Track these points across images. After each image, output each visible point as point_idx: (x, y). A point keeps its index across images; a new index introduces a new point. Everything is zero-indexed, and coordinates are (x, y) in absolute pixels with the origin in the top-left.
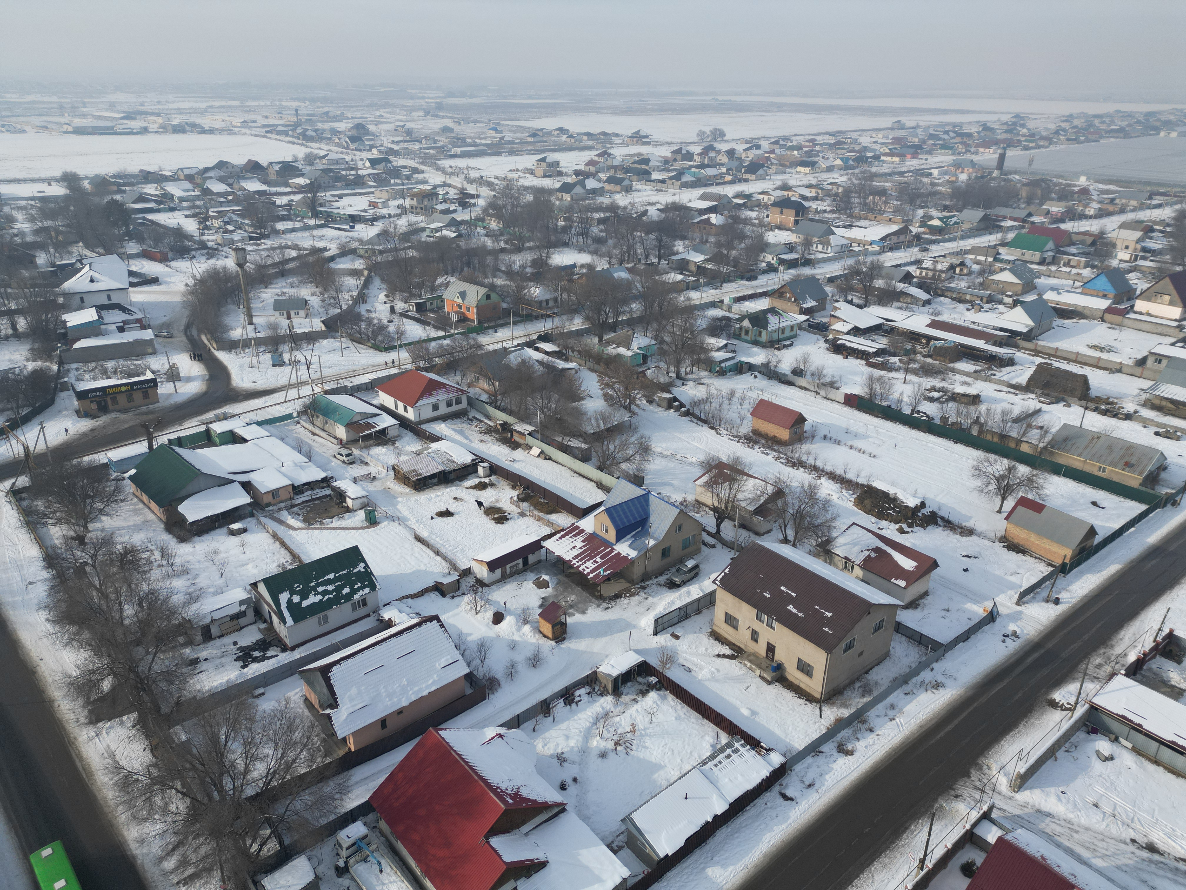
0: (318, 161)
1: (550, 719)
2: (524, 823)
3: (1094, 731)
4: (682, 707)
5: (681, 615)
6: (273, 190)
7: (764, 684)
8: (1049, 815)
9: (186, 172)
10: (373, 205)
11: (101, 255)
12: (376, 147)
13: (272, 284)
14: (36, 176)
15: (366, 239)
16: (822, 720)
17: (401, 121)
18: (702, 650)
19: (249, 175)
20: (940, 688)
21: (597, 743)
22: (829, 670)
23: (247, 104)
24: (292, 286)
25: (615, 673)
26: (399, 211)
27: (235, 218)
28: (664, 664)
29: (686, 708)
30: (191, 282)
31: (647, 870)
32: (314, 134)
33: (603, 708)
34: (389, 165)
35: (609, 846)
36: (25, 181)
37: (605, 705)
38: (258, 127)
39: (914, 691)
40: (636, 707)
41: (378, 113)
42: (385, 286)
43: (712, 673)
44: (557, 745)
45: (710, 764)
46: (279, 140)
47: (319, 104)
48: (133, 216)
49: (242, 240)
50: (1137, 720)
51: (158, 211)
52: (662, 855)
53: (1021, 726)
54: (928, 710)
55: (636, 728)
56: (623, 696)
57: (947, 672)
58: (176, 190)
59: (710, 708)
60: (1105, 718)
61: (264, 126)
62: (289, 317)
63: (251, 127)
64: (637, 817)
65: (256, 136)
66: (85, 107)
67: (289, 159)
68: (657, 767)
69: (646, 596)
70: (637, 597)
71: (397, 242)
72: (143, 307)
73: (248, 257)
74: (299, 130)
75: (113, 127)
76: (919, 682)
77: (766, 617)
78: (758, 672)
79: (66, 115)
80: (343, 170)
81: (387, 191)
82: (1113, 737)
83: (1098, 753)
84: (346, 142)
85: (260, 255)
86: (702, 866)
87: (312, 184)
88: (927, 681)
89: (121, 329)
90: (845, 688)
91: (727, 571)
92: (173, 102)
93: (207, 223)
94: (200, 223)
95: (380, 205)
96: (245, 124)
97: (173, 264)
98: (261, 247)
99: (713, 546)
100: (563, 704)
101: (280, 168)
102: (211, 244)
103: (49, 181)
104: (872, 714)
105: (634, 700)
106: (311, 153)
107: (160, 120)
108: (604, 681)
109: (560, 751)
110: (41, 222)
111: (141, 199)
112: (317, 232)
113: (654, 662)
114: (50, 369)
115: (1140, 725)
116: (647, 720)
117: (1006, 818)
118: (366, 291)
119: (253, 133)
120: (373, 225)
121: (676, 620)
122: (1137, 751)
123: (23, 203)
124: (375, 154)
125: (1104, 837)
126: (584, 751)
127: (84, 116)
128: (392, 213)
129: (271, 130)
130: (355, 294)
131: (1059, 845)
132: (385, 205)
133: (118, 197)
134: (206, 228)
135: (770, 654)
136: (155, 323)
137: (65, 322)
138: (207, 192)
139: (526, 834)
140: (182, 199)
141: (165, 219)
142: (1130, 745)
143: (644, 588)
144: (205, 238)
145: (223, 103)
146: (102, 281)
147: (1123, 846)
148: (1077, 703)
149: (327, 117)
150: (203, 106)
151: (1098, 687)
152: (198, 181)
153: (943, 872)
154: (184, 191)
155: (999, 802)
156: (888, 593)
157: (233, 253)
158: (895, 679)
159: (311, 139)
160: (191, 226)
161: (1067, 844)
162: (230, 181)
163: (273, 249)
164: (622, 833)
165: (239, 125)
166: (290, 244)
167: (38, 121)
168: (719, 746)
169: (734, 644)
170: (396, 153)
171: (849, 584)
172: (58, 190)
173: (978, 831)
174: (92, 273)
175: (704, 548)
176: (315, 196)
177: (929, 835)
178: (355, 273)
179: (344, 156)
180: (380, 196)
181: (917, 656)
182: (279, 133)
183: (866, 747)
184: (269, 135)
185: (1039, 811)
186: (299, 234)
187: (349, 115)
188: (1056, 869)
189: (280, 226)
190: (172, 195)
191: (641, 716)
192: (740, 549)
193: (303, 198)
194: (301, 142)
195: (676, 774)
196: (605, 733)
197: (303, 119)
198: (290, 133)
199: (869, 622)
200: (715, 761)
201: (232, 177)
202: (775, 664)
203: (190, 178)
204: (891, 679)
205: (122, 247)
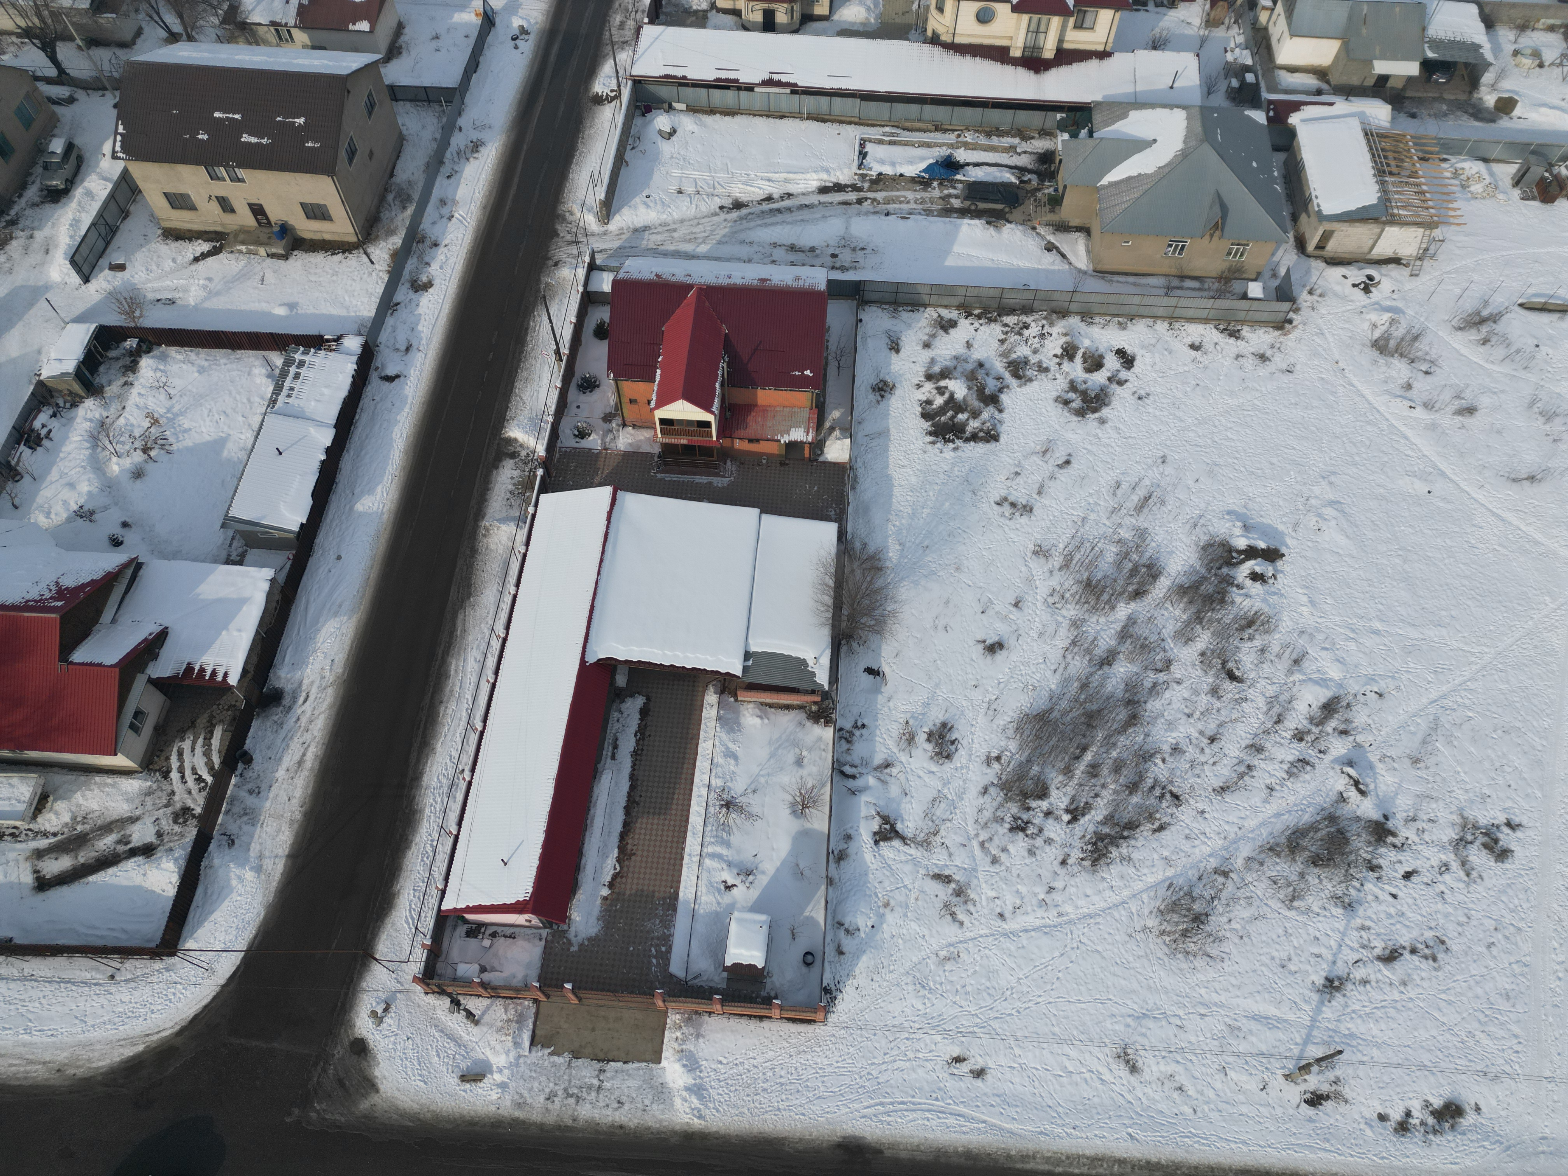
1: (27, 479)
2: (99, 613)
3: (647, 110)
4: (198, 354)
5: (103, 233)
7: (281, 263)
8: (646, 228)
16: (377, 266)
18: (168, 264)
20: (480, 149)
21: (116, 467)
22: (347, 199)
25: (70, 366)
28: (130, 313)
29: (204, 352)
31: (290, 554)
33: (91, 420)
35: (229, 561)
37: (90, 415)
39: (456, 168)
40: (135, 391)
43: (205, 287)
44: (65, 502)
45: (282, 398)
50: (679, 72)
52: (296, 528)
53: (579, 145)
54: (481, 183)
55: (156, 415)
56: (107, 389)
57: (478, 123)
59: (234, 333)
60: (652, 88)
64: (236, 512)
68: (220, 443)
69: (27, 233)
70: (14, 243)
76: (455, 155)
77: (222, 169)
78: (262, 251)
82: (666, 106)
83: (660, 132)
86: (348, 507)
88: (462, 148)
90: (378, 212)
91: (121, 129)
99: (71, 100)
100: (28, 451)
104: (425, 225)
105: (126, 383)
108: (63, 387)
109: (75, 507)
113: (114, 319)
115: (684, 78)
116: (162, 397)
117: (610, 257)
121: (101, 244)
122: (693, 109)
125: (697, 220)
126: (109, 486)
131: (665, 254)
135: (262, 219)
139: (114, 621)
142: (683, 106)
143: (13, 223)
147: (715, 218)
148: (619, 86)
151: (631, 53)
153: (581, 350)
155: (598, 245)
156: (356, 50)
158: (428, 165)
161: (671, 248)
164: (233, 539)
168: (277, 372)
169: (206, 232)
171: (300, 61)
173: (592, 288)
175: (59, 110)
177: (551, 322)
181: (435, 121)
183: (441, 268)
185: (636, 230)
188: (673, 279)
191: (150, 398)
192: (116, 84)
195: (249, 436)
196: (119, 447)
199: (355, 105)
200: (285, 391)
202: (276, 229)
204: (423, 168)
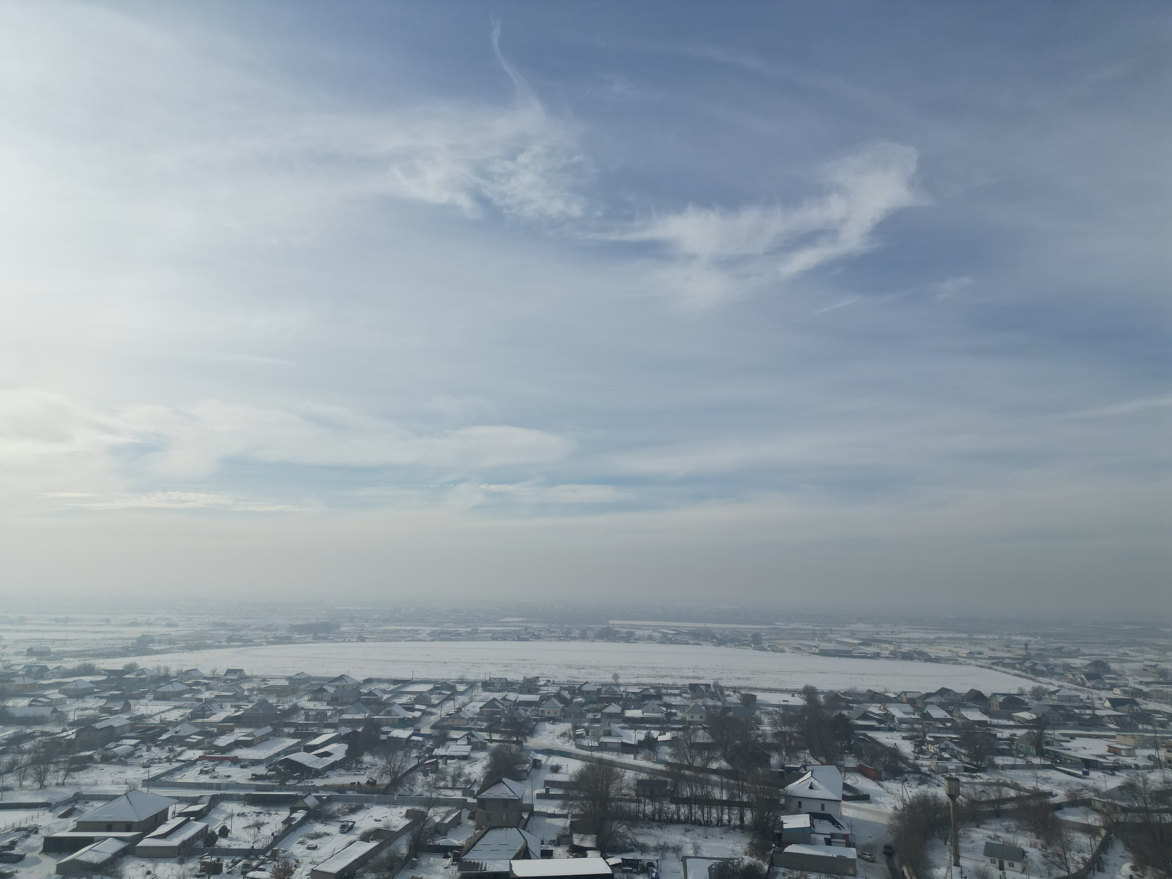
0: (1047, 696)
6: (995, 721)
9: (909, 696)
10: (1113, 751)
11: (822, 764)
12: (1119, 687)
13: (985, 824)
14: (784, 688)
15: (1104, 790)
17: (1152, 660)
19: (970, 704)
23: (975, 637)
24: (1008, 831)
26: (1150, 763)
27: (952, 745)
30: (900, 805)
32: (1044, 669)
34: (1136, 707)
36: (776, 691)
38: (985, 659)
41: (1121, 651)
42: (1131, 855)
46: (1005, 672)
47: (1052, 640)
48: (856, 732)
49: (957, 770)
51: (878, 729)
58: (897, 712)
61: (991, 658)
62: (1001, 868)
63: (977, 658)
65: (981, 666)
66: (832, 634)
67: (1015, 691)
71: (1148, 801)
72: (852, 823)
73: (961, 789)
74: (1028, 664)
75: (851, 651)
79: (816, 639)
80: (1077, 708)
81: (1133, 737)
84: (1082, 679)
85: (974, 789)
87: (1038, 720)
89: (828, 842)
92: (906, 633)
93: (923, 747)
94: (916, 746)
95: (1123, 753)
96: (971, 655)
97: (886, 784)
98: (976, 781)
101: (1004, 700)
102: (924, 769)
103: (793, 692)
106: (1040, 686)
107: (892, 648)
110: (781, 727)
111: (865, 716)
112: (1041, 773)
114: (761, 867)
118: (1104, 856)
119: (979, 663)
120: (1113, 774)
123: (771, 709)
124: (1117, 693)
127: (830, 641)
128: (1141, 764)
129: (997, 663)
130: (1088, 856)
132: (1130, 753)
133: (845, 712)
134: (922, 752)
136: (859, 842)
137: (782, 823)
138: (926, 716)
140: (902, 721)
141: (885, 738)
144: (919, 762)
145: (951, 635)
146: (820, 789)
149: (1060, 652)
150: (932, 637)
152: (919, 705)
154: (905, 713)
157: (945, 782)
159: (1041, 674)
160: (907, 748)
162: (951, 708)
163: (990, 784)
165: (965, 655)
166: (1009, 781)
167: (794, 643)
170: (1146, 696)
172: (798, 701)
174: (812, 780)
176: (1042, 733)
178: (1088, 830)
179: (1078, 693)
180: (1123, 742)
182: (1005, 665)
184: (994, 667)
186: (1020, 772)
187: (1086, 651)
189: (999, 760)
190: (893, 716)
193: (1027, 733)
194: (1029, 675)
197: (1033, 653)
198: (1018, 666)
201: (952, 704)
203: (912, 702)
205: (842, 759)
